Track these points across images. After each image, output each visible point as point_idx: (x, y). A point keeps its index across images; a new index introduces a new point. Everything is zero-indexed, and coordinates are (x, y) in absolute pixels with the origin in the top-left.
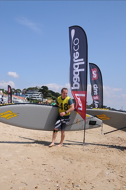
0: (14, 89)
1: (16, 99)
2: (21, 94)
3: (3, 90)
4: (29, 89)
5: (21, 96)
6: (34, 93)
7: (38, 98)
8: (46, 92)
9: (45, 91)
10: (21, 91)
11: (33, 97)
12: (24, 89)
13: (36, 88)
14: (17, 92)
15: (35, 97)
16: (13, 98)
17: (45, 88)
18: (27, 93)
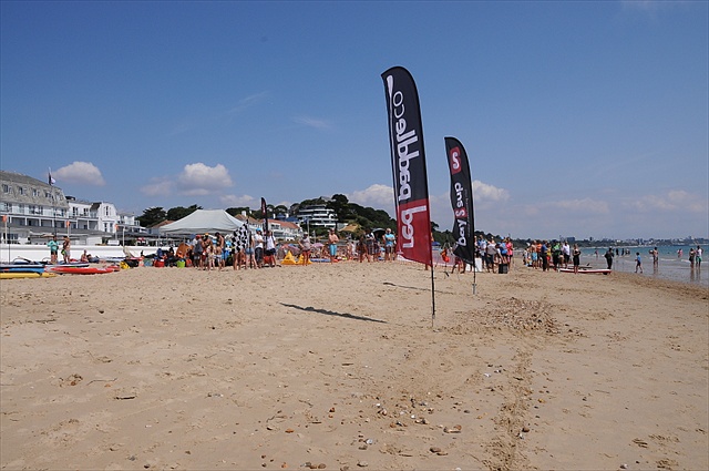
0: (272, 207)
1: (277, 227)
2: (287, 216)
3: (247, 210)
4: (304, 203)
5: (287, 220)
6: (317, 212)
7: (326, 222)
8: (344, 208)
9: (341, 206)
10: (286, 209)
11: (314, 222)
12: (294, 205)
13: (320, 201)
14: (279, 212)
15: (320, 222)
16: (270, 227)
17: (340, 199)
18: (301, 213)
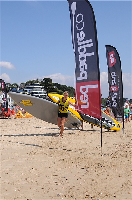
0: (9, 84)
2: (18, 89)
7: (40, 93)
9: (48, 84)
10: (18, 86)
11: (33, 93)
12: (22, 83)
13: (37, 81)
17: (48, 80)
18: (26, 88)
